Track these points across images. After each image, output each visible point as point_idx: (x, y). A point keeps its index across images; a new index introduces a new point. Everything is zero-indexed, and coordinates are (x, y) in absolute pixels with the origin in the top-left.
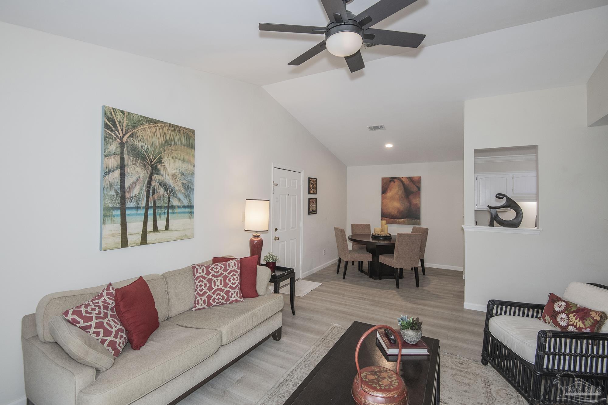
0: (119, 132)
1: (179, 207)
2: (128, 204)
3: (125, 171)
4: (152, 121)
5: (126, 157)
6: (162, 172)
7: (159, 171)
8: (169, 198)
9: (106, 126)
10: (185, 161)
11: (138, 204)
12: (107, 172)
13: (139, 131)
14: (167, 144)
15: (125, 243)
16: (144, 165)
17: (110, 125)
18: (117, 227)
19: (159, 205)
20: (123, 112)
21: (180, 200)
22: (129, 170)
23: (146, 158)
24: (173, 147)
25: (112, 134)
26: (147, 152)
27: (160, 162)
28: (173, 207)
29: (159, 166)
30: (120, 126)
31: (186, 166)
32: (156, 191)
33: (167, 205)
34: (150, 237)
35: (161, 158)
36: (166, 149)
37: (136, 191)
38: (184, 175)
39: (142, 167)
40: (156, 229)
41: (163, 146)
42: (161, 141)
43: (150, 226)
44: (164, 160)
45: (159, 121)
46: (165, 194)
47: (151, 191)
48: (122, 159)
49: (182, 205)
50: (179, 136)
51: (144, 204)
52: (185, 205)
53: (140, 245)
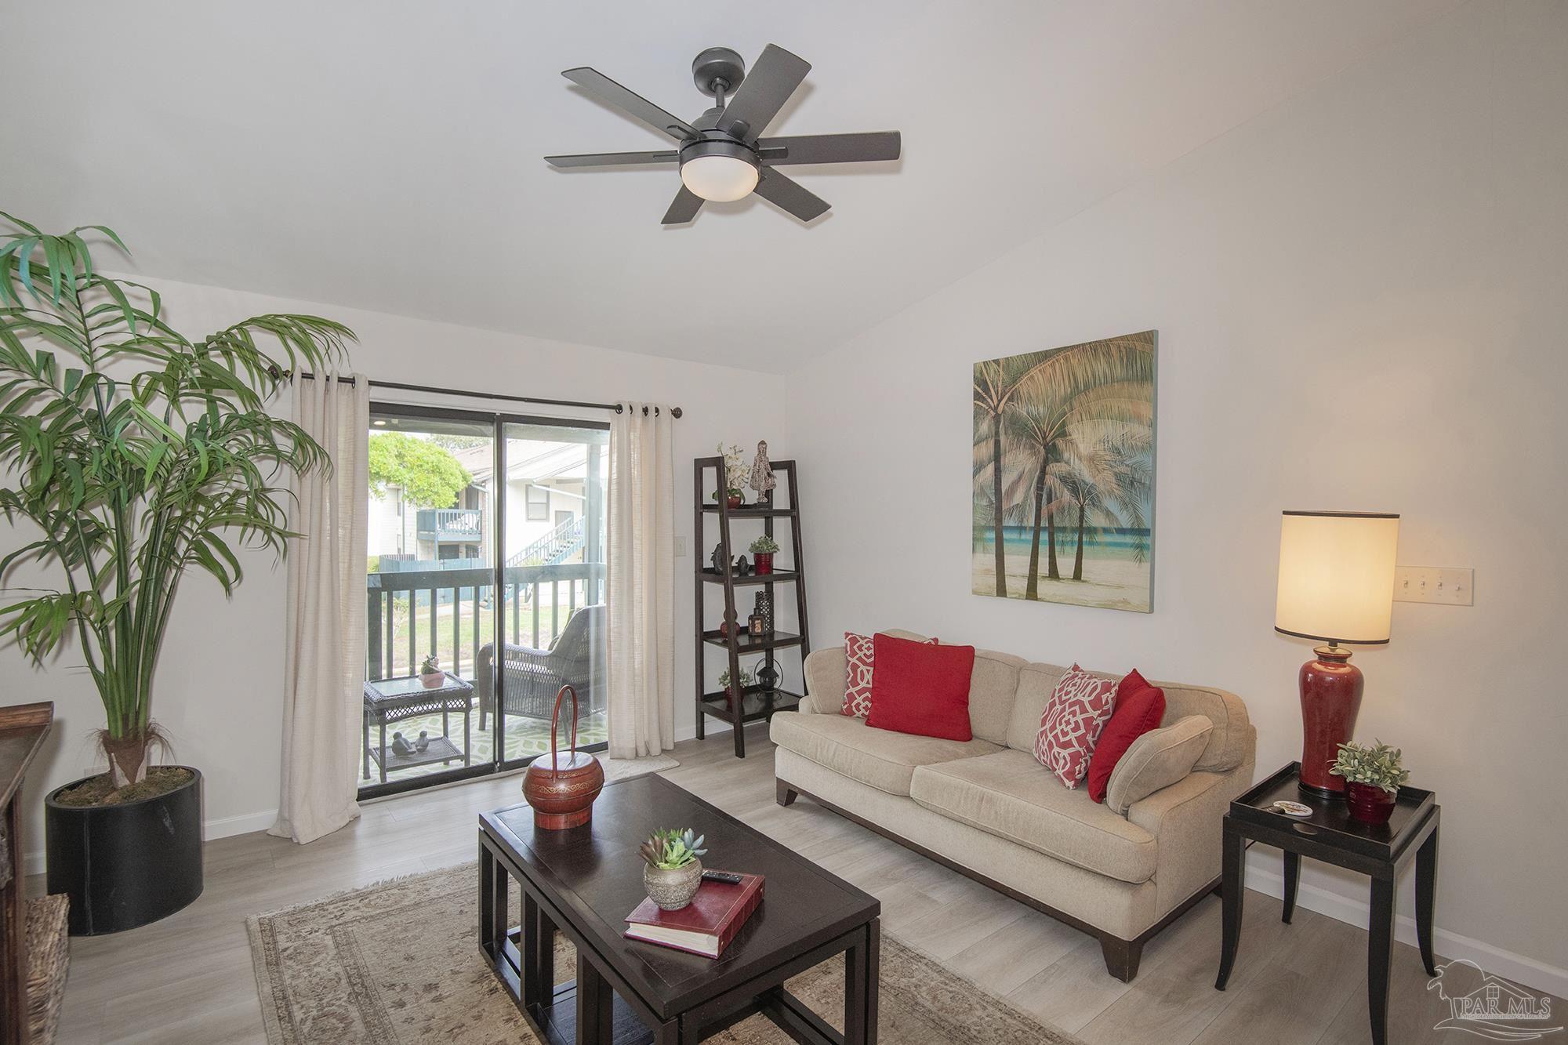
0: (992, 400)
1: (1106, 531)
2: (1009, 522)
3: (1002, 463)
4: (1045, 356)
5: (1002, 438)
6: (1066, 455)
7: (1061, 454)
8: (1082, 509)
9: (977, 396)
10: (1122, 418)
11: (1022, 521)
12: (978, 468)
13: (1024, 386)
14: (1079, 390)
15: (1001, 591)
16: (1033, 447)
17: (980, 391)
18: (990, 560)
19: (1061, 525)
20: (997, 362)
21: (1108, 514)
22: (1007, 460)
23: (1036, 433)
24: (1091, 395)
25: (984, 405)
26: (1036, 420)
27: (1063, 434)
28: (1092, 531)
29: (1060, 443)
30: (994, 388)
31: (1127, 429)
32: (1053, 495)
33: (1077, 525)
34: (1044, 587)
35: (1064, 425)
36: (1074, 404)
37: (1018, 498)
38: (1119, 453)
39: (1028, 452)
40: (1054, 574)
41: (1068, 399)
42: (1064, 389)
43: (1043, 567)
44: (1070, 428)
45: (1059, 350)
46: (1074, 501)
47: (1045, 497)
48: (997, 443)
49: (1116, 526)
50: (1109, 363)
51: (1031, 522)
52: (1124, 527)
53: (1026, 599)
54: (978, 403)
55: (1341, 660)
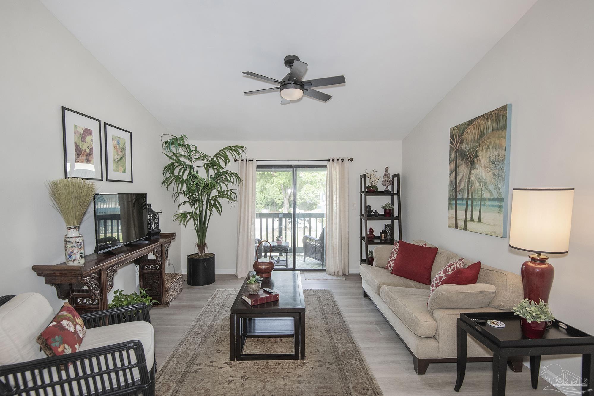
0: (455, 143)
1: (489, 199)
2: (459, 196)
3: (458, 171)
4: (471, 122)
5: (458, 160)
6: (477, 166)
7: (476, 166)
8: (482, 190)
9: (451, 143)
10: (496, 147)
11: (463, 196)
12: (451, 173)
13: (465, 136)
14: (482, 135)
15: (456, 227)
16: (467, 163)
17: (452, 140)
18: (453, 212)
19: (475, 197)
20: (457, 127)
21: (490, 192)
22: (459, 169)
23: (468, 157)
24: (486, 138)
25: (453, 146)
26: (468, 151)
27: (476, 156)
28: (485, 199)
29: (475, 160)
30: (456, 138)
31: (497, 152)
32: (473, 184)
33: (480, 197)
34: (469, 225)
35: (477, 152)
36: (481, 142)
37: (462, 187)
38: (494, 163)
39: (465, 165)
40: (472, 220)
41: (478, 140)
42: (477, 136)
43: (469, 217)
44: (479, 153)
45: (476, 118)
46: (479, 186)
47: (470, 185)
48: (456, 162)
49: (492, 198)
50: (492, 122)
51: (465, 196)
52: (495, 197)
53: (463, 230)
54: (451, 145)
55: (543, 261)
